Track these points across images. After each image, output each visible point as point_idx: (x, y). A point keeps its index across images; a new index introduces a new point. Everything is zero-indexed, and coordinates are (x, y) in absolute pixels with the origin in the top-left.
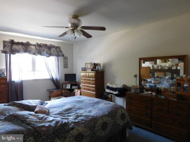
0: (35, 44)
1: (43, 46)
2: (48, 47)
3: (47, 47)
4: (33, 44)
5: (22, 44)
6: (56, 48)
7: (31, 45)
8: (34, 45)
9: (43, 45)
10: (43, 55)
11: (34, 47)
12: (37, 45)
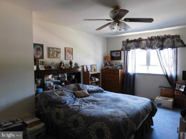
0: (147, 38)
1: (155, 39)
2: (161, 38)
3: (159, 39)
4: (144, 39)
5: (135, 41)
6: (171, 38)
7: (143, 40)
8: (146, 40)
9: (155, 37)
10: (154, 49)
11: (146, 41)
12: (148, 40)
